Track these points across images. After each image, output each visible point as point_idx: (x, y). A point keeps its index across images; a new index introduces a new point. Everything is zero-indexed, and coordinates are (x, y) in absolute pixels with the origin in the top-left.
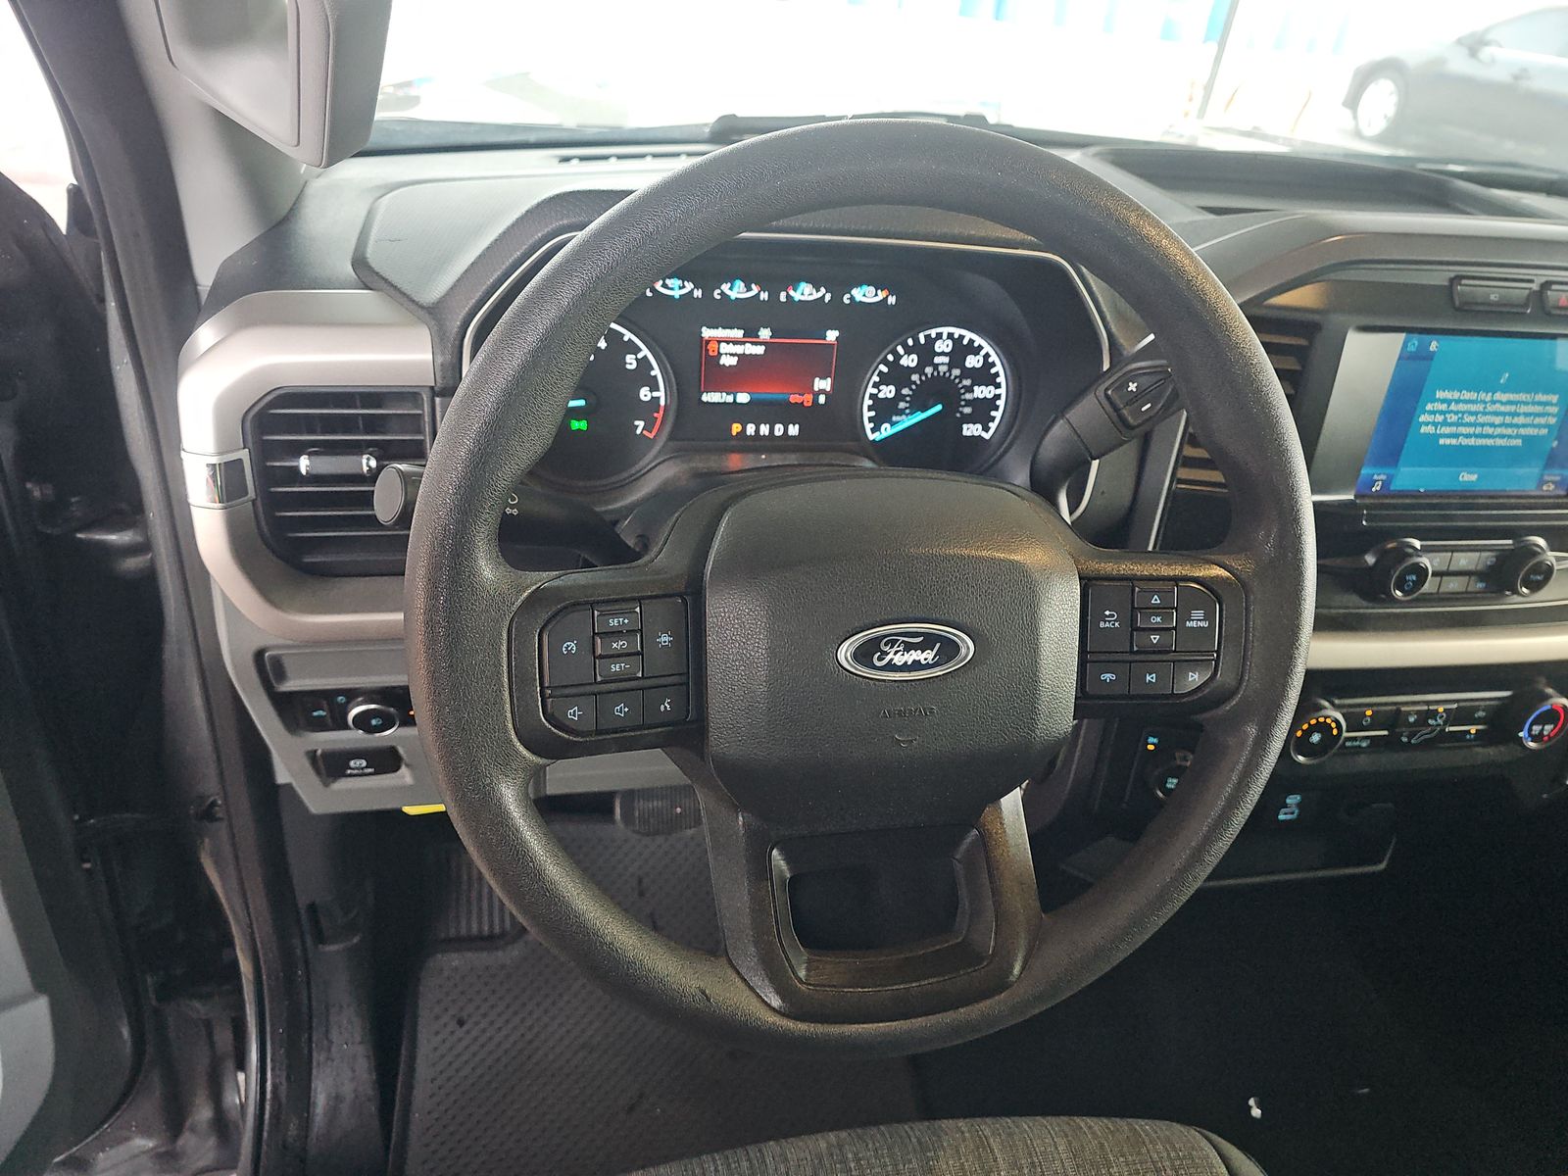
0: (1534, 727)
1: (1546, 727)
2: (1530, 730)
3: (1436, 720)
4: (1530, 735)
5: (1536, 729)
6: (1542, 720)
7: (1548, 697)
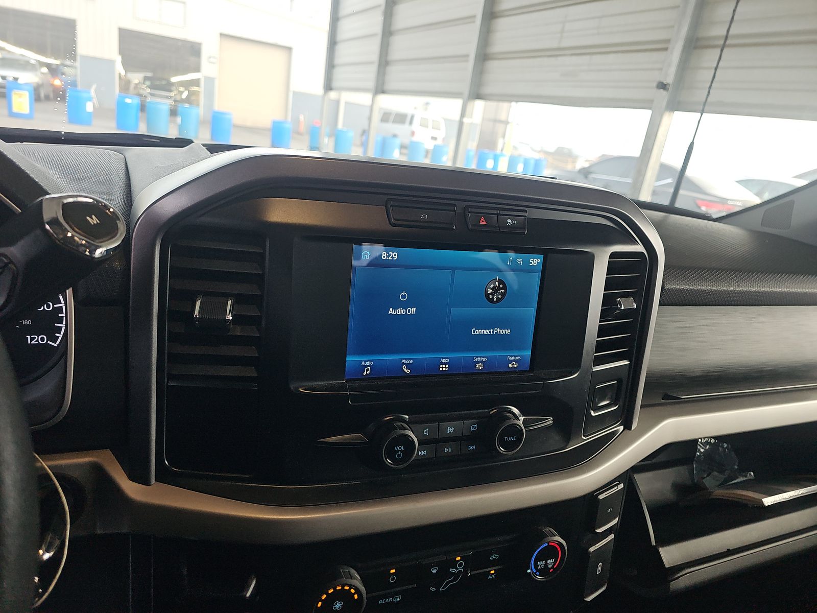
0: (539, 563)
1: (548, 562)
2: (536, 566)
3: (457, 569)
4: (537, 570)
5: (541, 564)
6: (543, 556)
7: (544, 536)
